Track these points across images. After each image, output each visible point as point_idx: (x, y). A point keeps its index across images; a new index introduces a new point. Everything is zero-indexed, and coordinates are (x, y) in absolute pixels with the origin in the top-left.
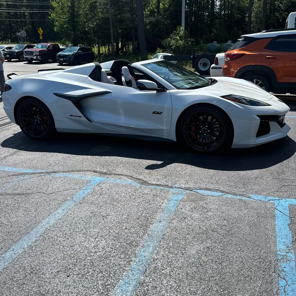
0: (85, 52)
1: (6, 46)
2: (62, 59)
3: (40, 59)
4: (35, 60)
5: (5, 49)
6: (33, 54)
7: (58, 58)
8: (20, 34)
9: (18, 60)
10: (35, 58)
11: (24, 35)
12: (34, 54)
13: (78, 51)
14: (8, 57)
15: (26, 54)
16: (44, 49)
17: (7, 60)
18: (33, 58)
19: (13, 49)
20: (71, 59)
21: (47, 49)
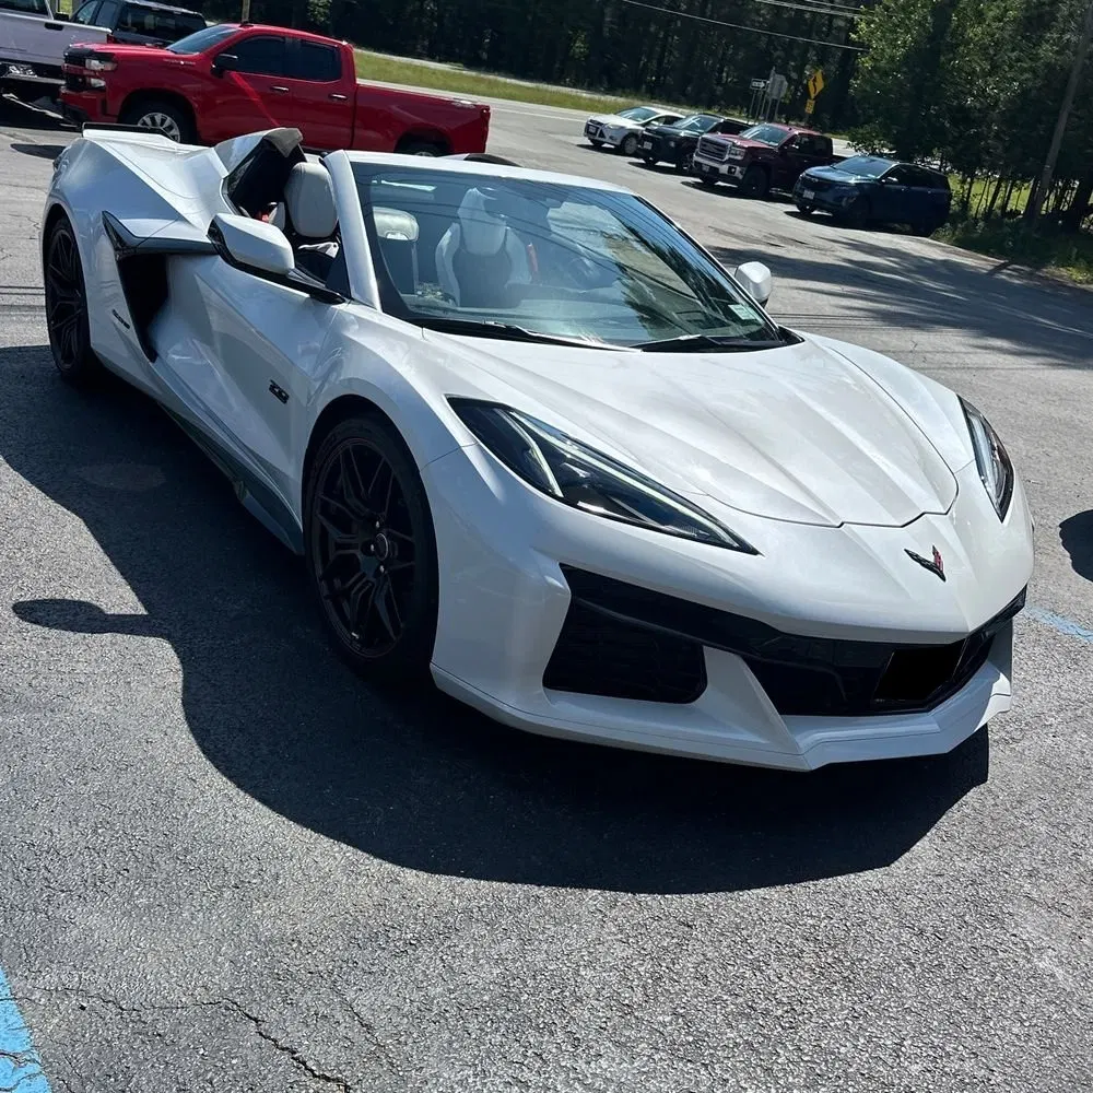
0: (913, 188)
1: (663, 112)
2: (809, 194)
3: (741, 177)
4: (724, 178)
5: (656, 120)
6: (722, 156)
7: (799, 186)
8: (762, 85)
9: (674, 166)
10: (724, 169)
11: (780, 90)
12: (727, 157)
13: (885, 177)
14: (646, 150)
15: (702, 150)
16: (771, 143)
17: (642, 161)
18: (718, 169)
19: (678, 124)
20: (845, 199)
21: (781, 148)
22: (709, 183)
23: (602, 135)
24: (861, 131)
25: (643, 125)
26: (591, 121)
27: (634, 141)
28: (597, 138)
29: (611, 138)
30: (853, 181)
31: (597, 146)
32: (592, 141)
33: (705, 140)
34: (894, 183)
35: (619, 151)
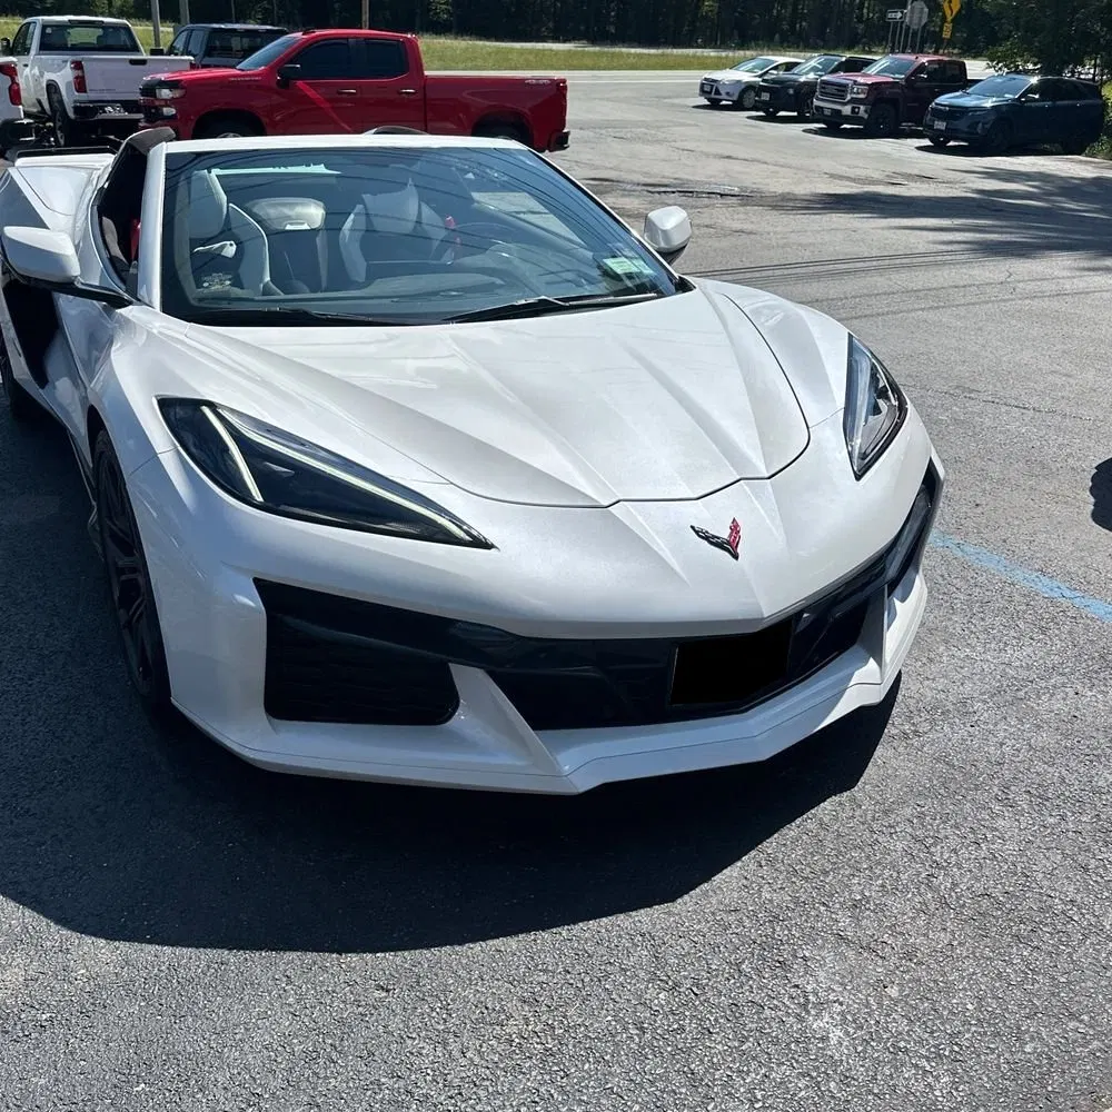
0: (1059, 103)
1: (781, 59)
2: (940, 125)
3: (866, 116)
4: (848, 119)
5: (776, 68)
6: (843, 97)
7: (929, 116)
8: (899, 15)
9: (795, 114)
10: (847, 110)
11: (920, 18)
12: (849, 97)
13: (1024, 95)
14: (764, 102)
15: (822, 93)
16: (897, 76)
17: (762, 114)
18: (840, 111)
19: (796, 70)
20: (980, 125)
21: (907, 79)
22: (834, 127)
23: (718, 92)
24: (1001, 49)
25: (760, 76)
26: (706, 79)
27: (753, 94)
28: (713, 96)
29: (728, 94)
30: (989, 103)
31: (715, 105)
32: (709, 100)
33: (824, 82)
34: (1035, 100)
35: (737, 106)
